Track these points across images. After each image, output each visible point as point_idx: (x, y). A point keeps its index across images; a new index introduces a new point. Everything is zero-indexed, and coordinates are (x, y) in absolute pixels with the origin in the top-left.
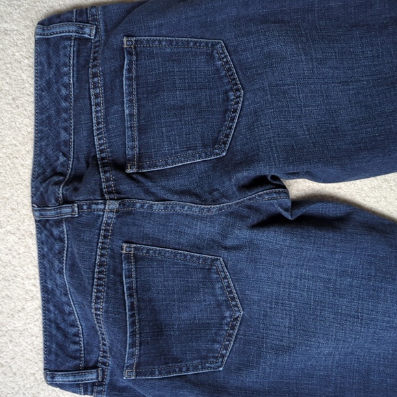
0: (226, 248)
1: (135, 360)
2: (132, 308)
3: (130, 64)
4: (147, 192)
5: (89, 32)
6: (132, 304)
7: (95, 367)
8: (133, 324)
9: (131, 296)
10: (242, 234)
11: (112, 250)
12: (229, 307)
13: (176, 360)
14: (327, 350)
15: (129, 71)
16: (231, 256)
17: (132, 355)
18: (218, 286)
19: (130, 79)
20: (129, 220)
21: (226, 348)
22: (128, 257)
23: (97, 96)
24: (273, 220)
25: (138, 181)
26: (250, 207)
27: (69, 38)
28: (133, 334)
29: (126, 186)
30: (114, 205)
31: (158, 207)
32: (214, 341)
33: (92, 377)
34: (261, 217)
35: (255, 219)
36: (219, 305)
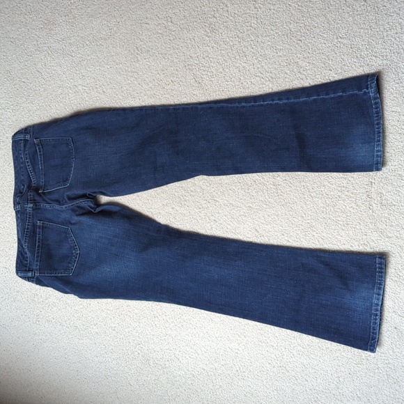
0: (71, 224)
1: (38, 267)
2: (39, 247)
3: (39, 149)
4: (44, 200)
5: (28, 137)
6: (39, 245)
7: (32, 271)
8: (38, 253)
9: (39, 242)
10: (76, 219)
11: (33, 223)
12: (74, 249)
13: (56, 270)
14: (108, 270)
15: (40, 152)
16: (73, 227)
17: (37, 265)
18: (69, 240)
19: (40, 155)
20: (40, 211)
21: (73, 266)
22: (40, 226)
23: (28, 162)
24: (88, 213)
25: (41, 196)
26: (79, 207)
27: (21, 140)
28: (37, 257)
29: (37, 198)
30: (31, 205)
31: (47, 206)
32: (69, 263)
33: (30, 274)
34: (84, 211)
35: (81, 212)
36: (71, 248)
